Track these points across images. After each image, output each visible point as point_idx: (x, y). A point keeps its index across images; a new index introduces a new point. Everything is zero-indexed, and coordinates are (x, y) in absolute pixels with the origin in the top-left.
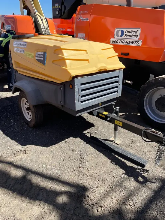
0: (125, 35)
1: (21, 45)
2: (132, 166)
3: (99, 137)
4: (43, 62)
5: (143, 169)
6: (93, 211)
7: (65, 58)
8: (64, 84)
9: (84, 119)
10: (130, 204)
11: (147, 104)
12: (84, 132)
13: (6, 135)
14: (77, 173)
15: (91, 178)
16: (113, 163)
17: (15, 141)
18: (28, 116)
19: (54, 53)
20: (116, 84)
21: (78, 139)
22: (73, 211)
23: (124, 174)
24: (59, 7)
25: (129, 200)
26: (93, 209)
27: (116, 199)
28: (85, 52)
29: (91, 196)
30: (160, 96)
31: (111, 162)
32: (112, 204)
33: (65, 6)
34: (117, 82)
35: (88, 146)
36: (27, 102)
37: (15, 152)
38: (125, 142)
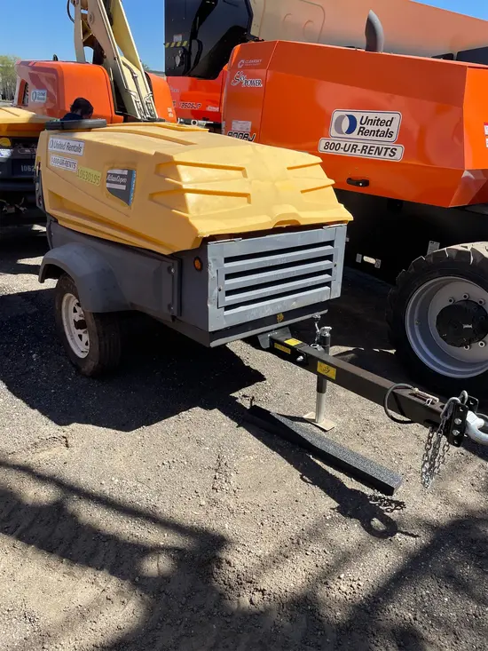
0: (360, 131)
1: (69, 148)
2: (358, 489)
3: (274, 410)
4: (125, 196)
5: (388, 500)
6: (238, 602)
7: (185, 187)
8: (178, 257)
9: (238, 360)
10: (342, 587)
11: (416, 322)
12: (233, 395)
13: (14, 394)
14: (203, 503)
15: (242, 516)
16: (305, 481)
17: (40, 411)
18: (80, 344)
19: (157, 173)
20: (325, 264)
21: (216, 413)
22: (184, 599)
23: (333, 509)
24: (184, 45)
25: (339, 578)
26: (239, 596)
27: (304, 574)
28: (240, 173)
29: (237, 562)
30: (451, 301)
31: (302, 478)
32: (292, 585)
33: (200, 43)
34: (330, 258)
35: (243, 431)
36: (78, 304)
37: (37, 440)
38: (345, 425)
